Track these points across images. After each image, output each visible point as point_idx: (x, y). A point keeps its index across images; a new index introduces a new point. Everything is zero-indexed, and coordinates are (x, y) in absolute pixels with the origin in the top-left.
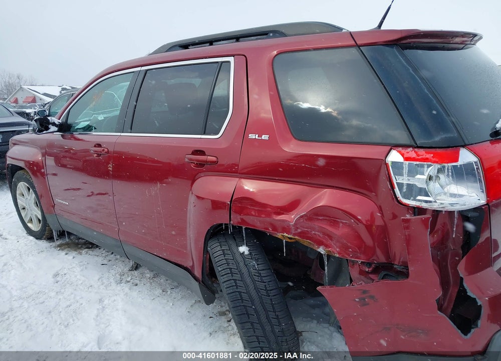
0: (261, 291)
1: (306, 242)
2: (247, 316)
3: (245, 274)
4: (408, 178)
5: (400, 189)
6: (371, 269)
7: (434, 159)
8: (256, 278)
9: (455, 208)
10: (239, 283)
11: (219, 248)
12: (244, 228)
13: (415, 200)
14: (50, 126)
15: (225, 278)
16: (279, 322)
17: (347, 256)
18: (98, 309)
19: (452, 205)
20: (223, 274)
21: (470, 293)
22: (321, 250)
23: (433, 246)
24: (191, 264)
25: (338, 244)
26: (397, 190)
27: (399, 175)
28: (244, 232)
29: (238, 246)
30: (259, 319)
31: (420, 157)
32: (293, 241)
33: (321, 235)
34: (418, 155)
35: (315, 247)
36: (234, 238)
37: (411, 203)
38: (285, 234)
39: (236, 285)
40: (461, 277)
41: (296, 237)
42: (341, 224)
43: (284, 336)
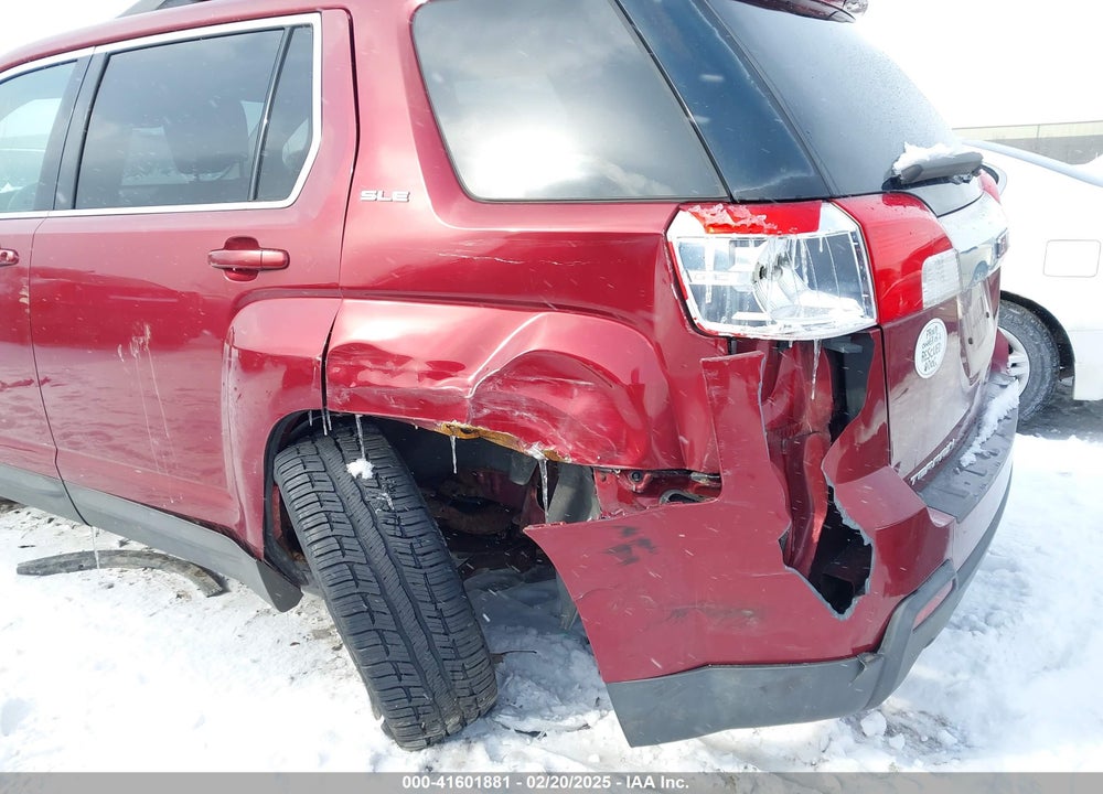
0: (403, 557)
1: (502, 439)
2: (367, 615)
3: (362, 521)
4: (716, 273)
5: (698, 299)
6: (641, 486)
7: (767, 226)
8: (389, 530)
9: (814, 333)
10: (348, 543)
11: (300, 469)
12: (358, 416)
13: (730, 321)
15: (315, 534)
16: (445, 625)
17: (590, 461)
19: (807, 327)
20: (310, 525)
21: (848, 521)
22: (536, 452)
23: (773, 427)
24: (237, 519)
25: (571, 435)
26: (691, 303)
27: (696, 268)
28: (358, 426)
29: (345, 461)
30: (397, 621)
31: (739, 224)
32: (472, 436)
33: (534, 418)
34: (735, 219)
35: (523, 448)
36: (337, 445)
37: (724, 328)
38: (455, 423)
39: (341, 549)
40: (830, 487)
41: (479, 427)
42: (576, 391)
43: (458, 658)
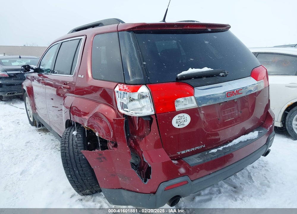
0: (76, 153)
1: (93, 130)
3: (70, 144)
7: (128, 90)
8: (75, 147)
10: (67, 148)
12: (75, 122)
13: (124, 110)
14: (30, 69)
16: (82, 169)
17: (104, 138)
18: (32, 159)
19: (136, 113)
21: (145, 160)
22: (97, 134)
25: (102, 132)
26: (118, 105)
29: (73, 131)
32: (89, 129)
33: (97, 127)
34: (124, 88)
38: (86, 126)
40: (142, 151)
42: (104, 122)
43: (85, 177)
